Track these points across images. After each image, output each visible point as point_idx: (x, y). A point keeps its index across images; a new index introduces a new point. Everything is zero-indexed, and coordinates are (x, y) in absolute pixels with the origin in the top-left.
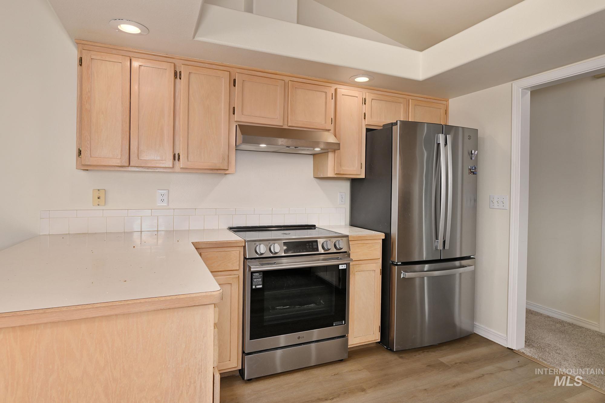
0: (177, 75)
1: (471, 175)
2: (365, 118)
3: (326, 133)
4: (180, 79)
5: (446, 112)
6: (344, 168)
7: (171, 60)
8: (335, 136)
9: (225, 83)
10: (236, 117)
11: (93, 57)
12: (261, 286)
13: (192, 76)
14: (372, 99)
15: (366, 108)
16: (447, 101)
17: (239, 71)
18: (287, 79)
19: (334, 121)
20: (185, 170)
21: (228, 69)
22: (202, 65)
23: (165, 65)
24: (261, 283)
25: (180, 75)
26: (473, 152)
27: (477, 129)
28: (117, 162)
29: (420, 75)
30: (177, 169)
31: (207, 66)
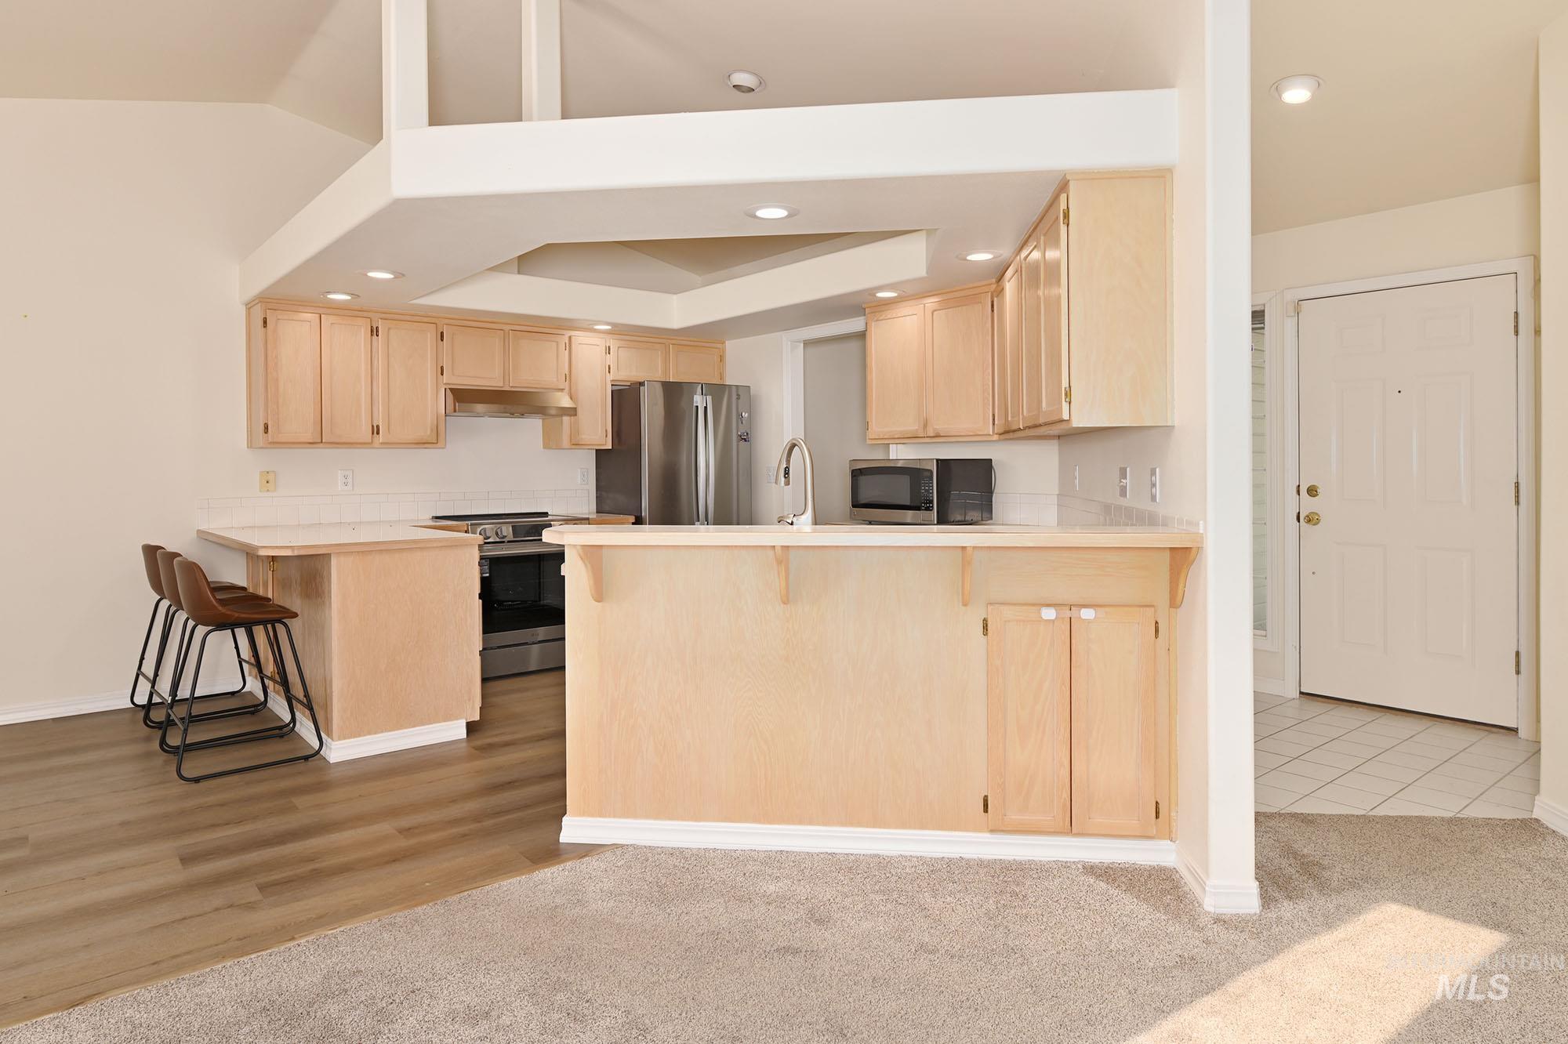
0: (374, 331)
1: (742, 443)
2: (609, 372)
3: (559, 394)
4: (377, 335)
5: (722, 358)
6: (583, 437)
7: (365, 314)
8: (571, 399)
9: (431, 336)
10: (445, 378)
11: (279, 317)
12: (488, 575)
13: (391, 331)
14: (618, 348)
15: (611, 359)
16: (724, 343)
17: (447, 321)
18: (507, 328)
19: (569, 377)
20: (386, 445)
21: (433, 320)
22: (402, 317)
23: (360, 321)
24: (488, 571)
25: (377, 331)
26: (743, 414)
27: (749, 387)
28: (308, 437)
29: (676, 323)
30: (376, 444)
31: (408, 318)
